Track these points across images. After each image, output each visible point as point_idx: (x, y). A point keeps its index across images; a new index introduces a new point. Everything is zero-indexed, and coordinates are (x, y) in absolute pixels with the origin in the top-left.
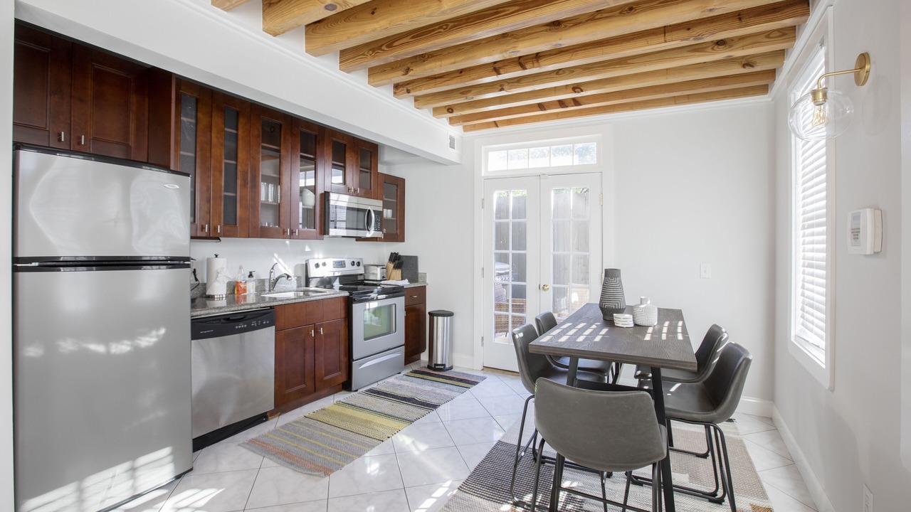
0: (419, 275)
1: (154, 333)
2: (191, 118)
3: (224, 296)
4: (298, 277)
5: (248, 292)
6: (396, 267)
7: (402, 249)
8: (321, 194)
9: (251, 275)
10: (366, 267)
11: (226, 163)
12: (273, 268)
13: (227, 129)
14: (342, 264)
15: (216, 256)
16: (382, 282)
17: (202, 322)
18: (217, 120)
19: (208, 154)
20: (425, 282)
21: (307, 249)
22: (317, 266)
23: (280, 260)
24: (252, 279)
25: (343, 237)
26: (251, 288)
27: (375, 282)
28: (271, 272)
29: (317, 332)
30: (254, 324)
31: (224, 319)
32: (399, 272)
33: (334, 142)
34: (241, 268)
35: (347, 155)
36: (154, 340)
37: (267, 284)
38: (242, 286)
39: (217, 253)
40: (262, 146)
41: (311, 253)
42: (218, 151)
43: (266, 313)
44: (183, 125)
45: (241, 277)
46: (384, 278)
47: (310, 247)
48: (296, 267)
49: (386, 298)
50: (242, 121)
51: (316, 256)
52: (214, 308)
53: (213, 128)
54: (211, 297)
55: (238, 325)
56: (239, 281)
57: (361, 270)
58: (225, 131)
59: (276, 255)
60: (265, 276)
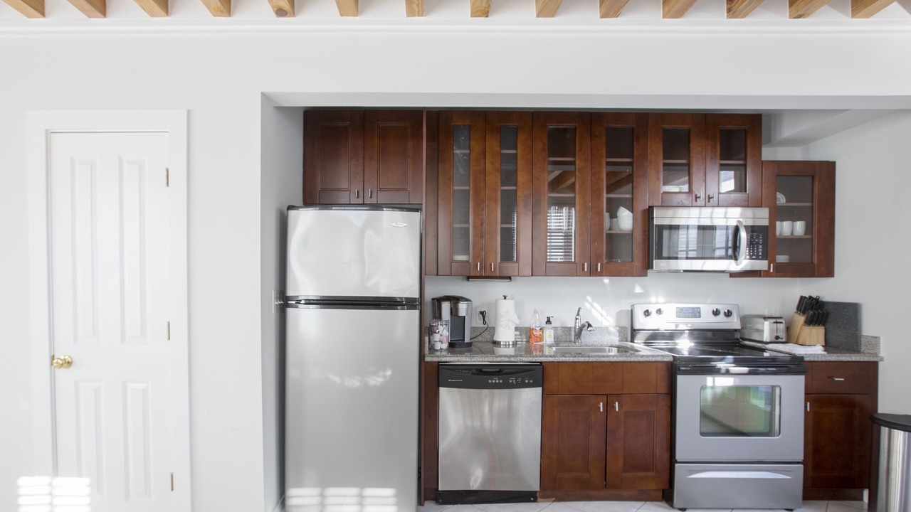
0: (862, 339)
1: (381, 373)
2: (465, 149)
3: (511, 343)
4: (621, 328)
5: (544, 342)
6: (810, 322)
7: (825, 289)
8: (644, 211)
9: (549, 322)
10: (744, 319)
11: (502, 191)
12: (578, 315)
13: (504, 152)
14: (696, 313)
15: (505, 298)
16: (770, 346)
17: (450, 369)
18: (492, 143)
19: (482, 184)
20: (876, 355)
21: (638, 290)
22: (647, 313)
23: (595, 305)
24: (548, 326)
25: (685, 271)
26: (549, 337)
27: (759, 345)
28: (577, 319)
29: (609, 406)
30: (512, 380)
31: (476, 370)
32: (818, 332)
33: (665, 131)
34: (535, 312)
35: (692, 146)
36: (381, 380)
37: (573, 333)
38: (537, 333)
39: (505, 295)
40: (549, 161)
41: (644, 295)
42: (494, 179)
43: (530, 370)
44: (456, 158)
45: (535, 322)
46: (777, 340)
47: (642, 287)
48: (619, 314)
49: (750, 373)
50: (521, 137)
51: (653, 299)
52: (500, 356)
53: (487, 154)
54: (496, 343)
55: (492, 379)
56: (533, 326)
57: (734, 323)
58: (501, 154)
59: (589, 298)
60: (571, 324)
